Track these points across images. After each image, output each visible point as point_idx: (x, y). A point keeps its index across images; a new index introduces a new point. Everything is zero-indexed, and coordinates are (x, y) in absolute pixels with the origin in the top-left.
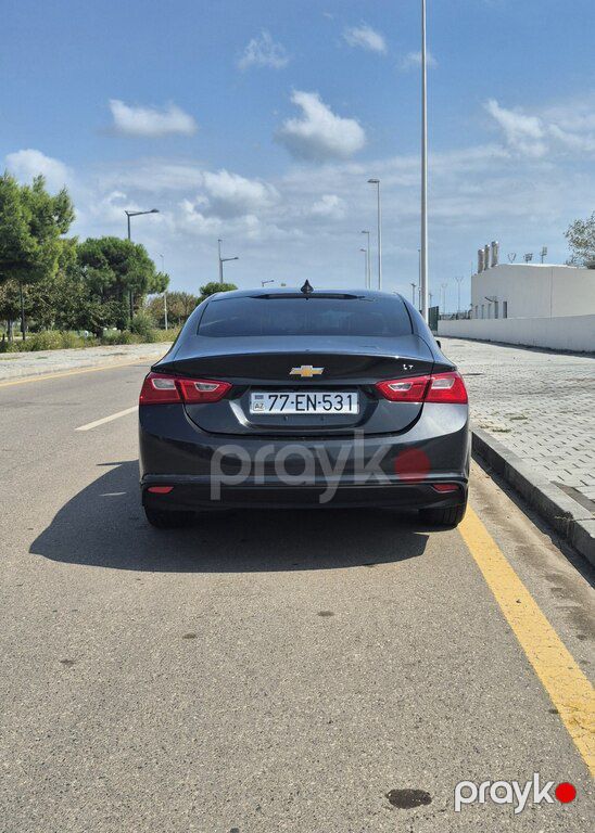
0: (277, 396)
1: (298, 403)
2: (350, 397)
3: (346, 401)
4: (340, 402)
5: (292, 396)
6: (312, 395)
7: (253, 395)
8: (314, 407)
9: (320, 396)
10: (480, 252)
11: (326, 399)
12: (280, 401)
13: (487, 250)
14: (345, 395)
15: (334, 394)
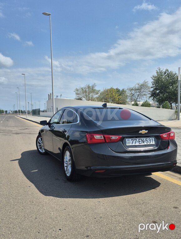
0: (133, 140)
1: (139, 141)
2: (152, 139)
3: (151, 140)
4: (150, 141)
5: (138, 139)
6: (143, 139)
7: (127, 139)
8: (144, 142)
9: (145, 139)
10: (49, 95)
11: (147, 140)
12: (134, 141)
13: (51, 94)
14: (151, 138)
15: (148, 138)
